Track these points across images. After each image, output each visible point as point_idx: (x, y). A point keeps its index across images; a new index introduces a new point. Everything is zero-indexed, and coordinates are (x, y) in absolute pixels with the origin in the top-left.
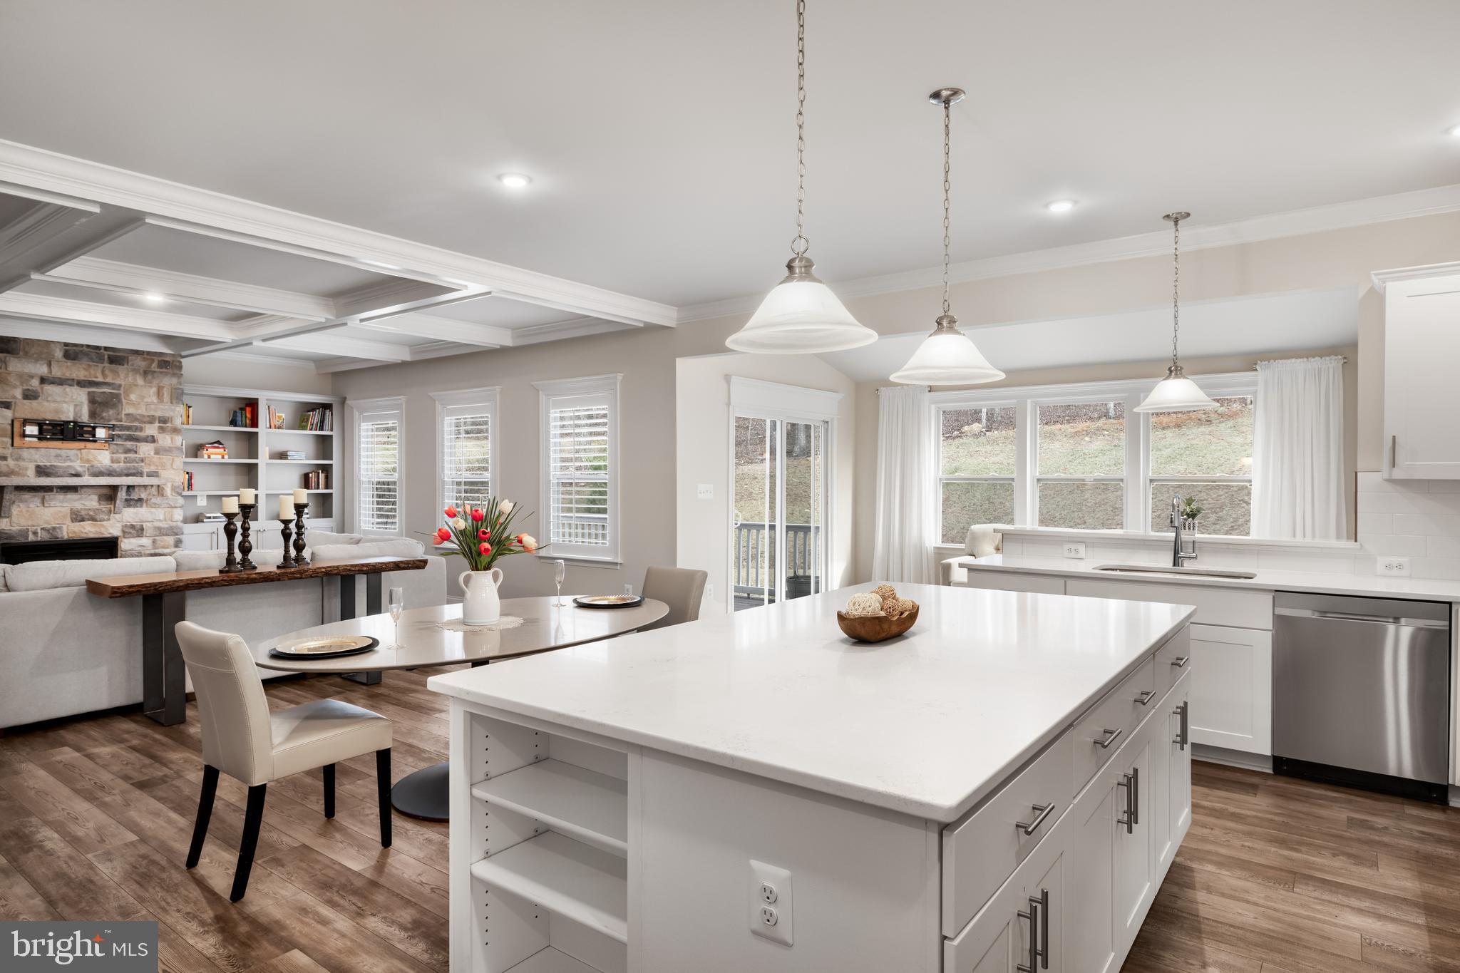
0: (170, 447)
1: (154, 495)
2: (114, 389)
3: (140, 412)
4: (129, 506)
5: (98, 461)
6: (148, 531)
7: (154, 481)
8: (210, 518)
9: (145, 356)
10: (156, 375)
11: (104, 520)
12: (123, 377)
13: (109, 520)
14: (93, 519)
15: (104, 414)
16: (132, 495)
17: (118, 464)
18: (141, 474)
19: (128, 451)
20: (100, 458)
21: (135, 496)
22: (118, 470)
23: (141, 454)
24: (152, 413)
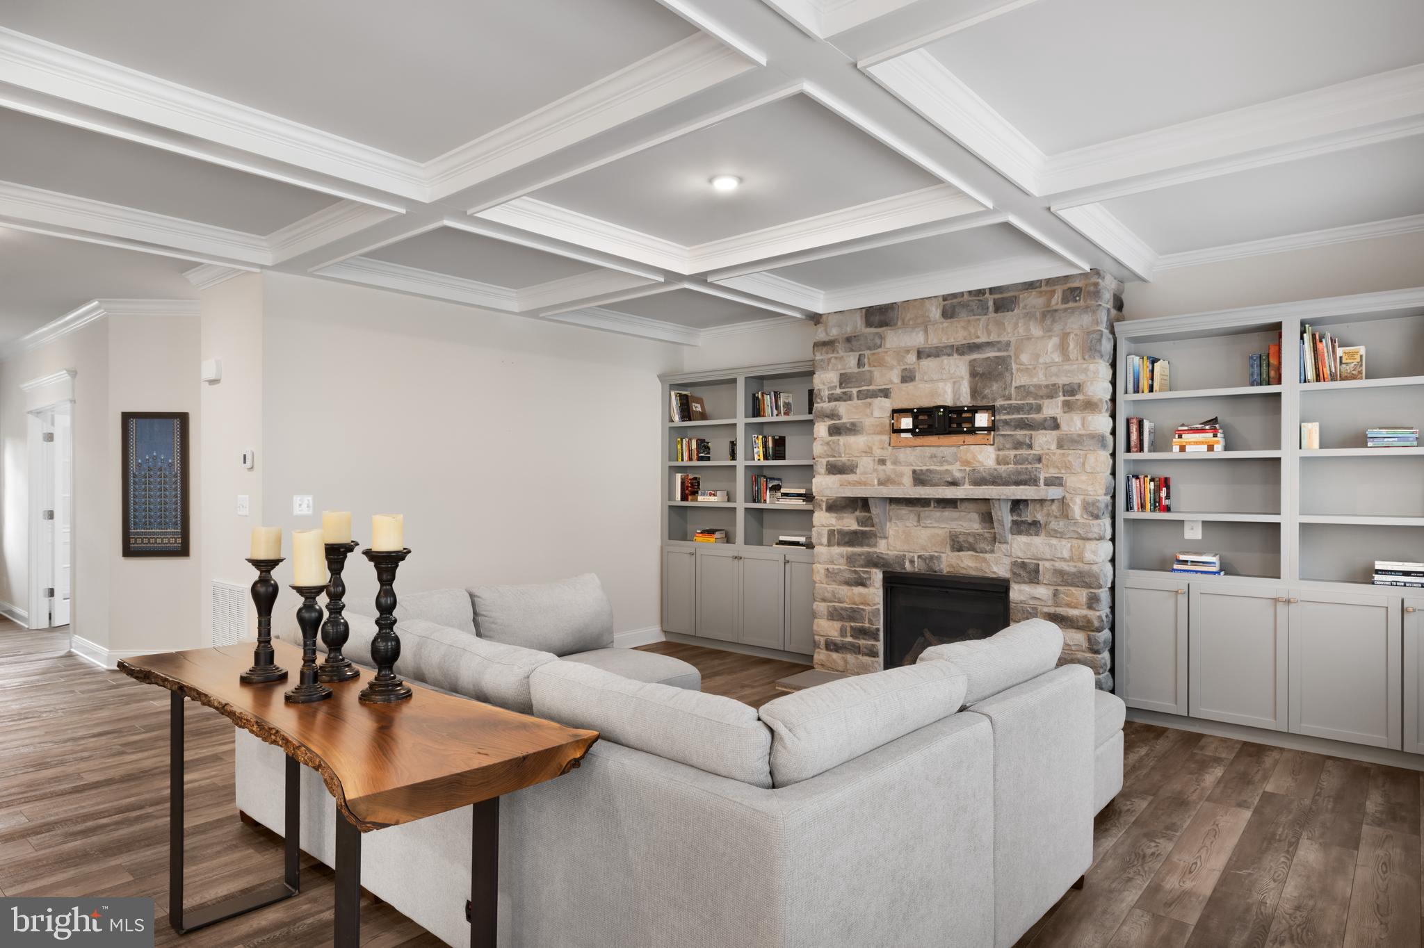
0: (1080, 435)
1: (1056, 517)
2: (999, 350)
3: (1035, 381)
4: (1020, 533)
5: (979, 462)
6: (1045, 576)
7: (1054, 493)
8: (1186, 562)
9: (1044, 288)
10: (1057, 315)
11: (986, 552)
12: (1012, 328)
13: (992, 551)
14: (972, 548)
15: (987, 391)
16: (1023, 515)
17: (1007, 466)
18: (1033, 481)
19: (1018, 445)
20: (980, 458)
21: (1028, 516)
22: (1004, 475)
23: (1037, 450)
24: (1054, 380)
